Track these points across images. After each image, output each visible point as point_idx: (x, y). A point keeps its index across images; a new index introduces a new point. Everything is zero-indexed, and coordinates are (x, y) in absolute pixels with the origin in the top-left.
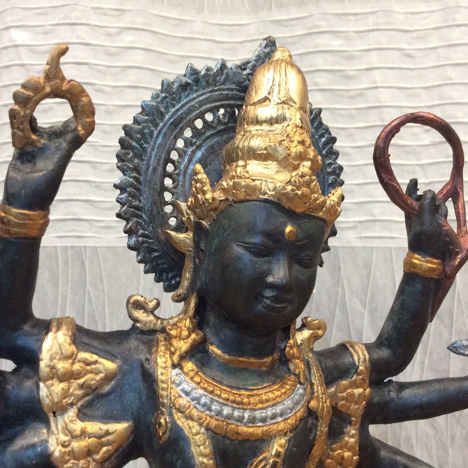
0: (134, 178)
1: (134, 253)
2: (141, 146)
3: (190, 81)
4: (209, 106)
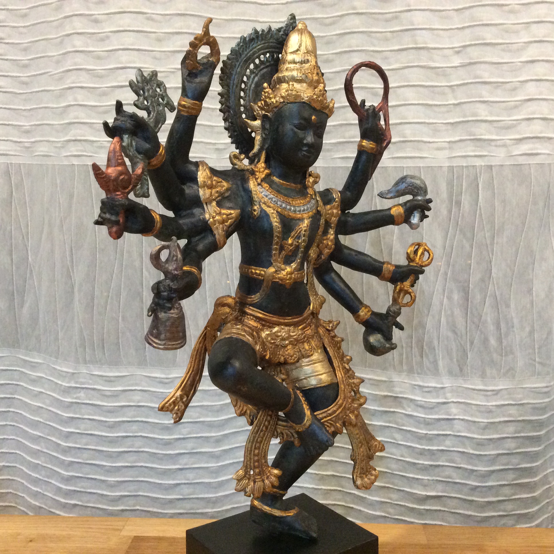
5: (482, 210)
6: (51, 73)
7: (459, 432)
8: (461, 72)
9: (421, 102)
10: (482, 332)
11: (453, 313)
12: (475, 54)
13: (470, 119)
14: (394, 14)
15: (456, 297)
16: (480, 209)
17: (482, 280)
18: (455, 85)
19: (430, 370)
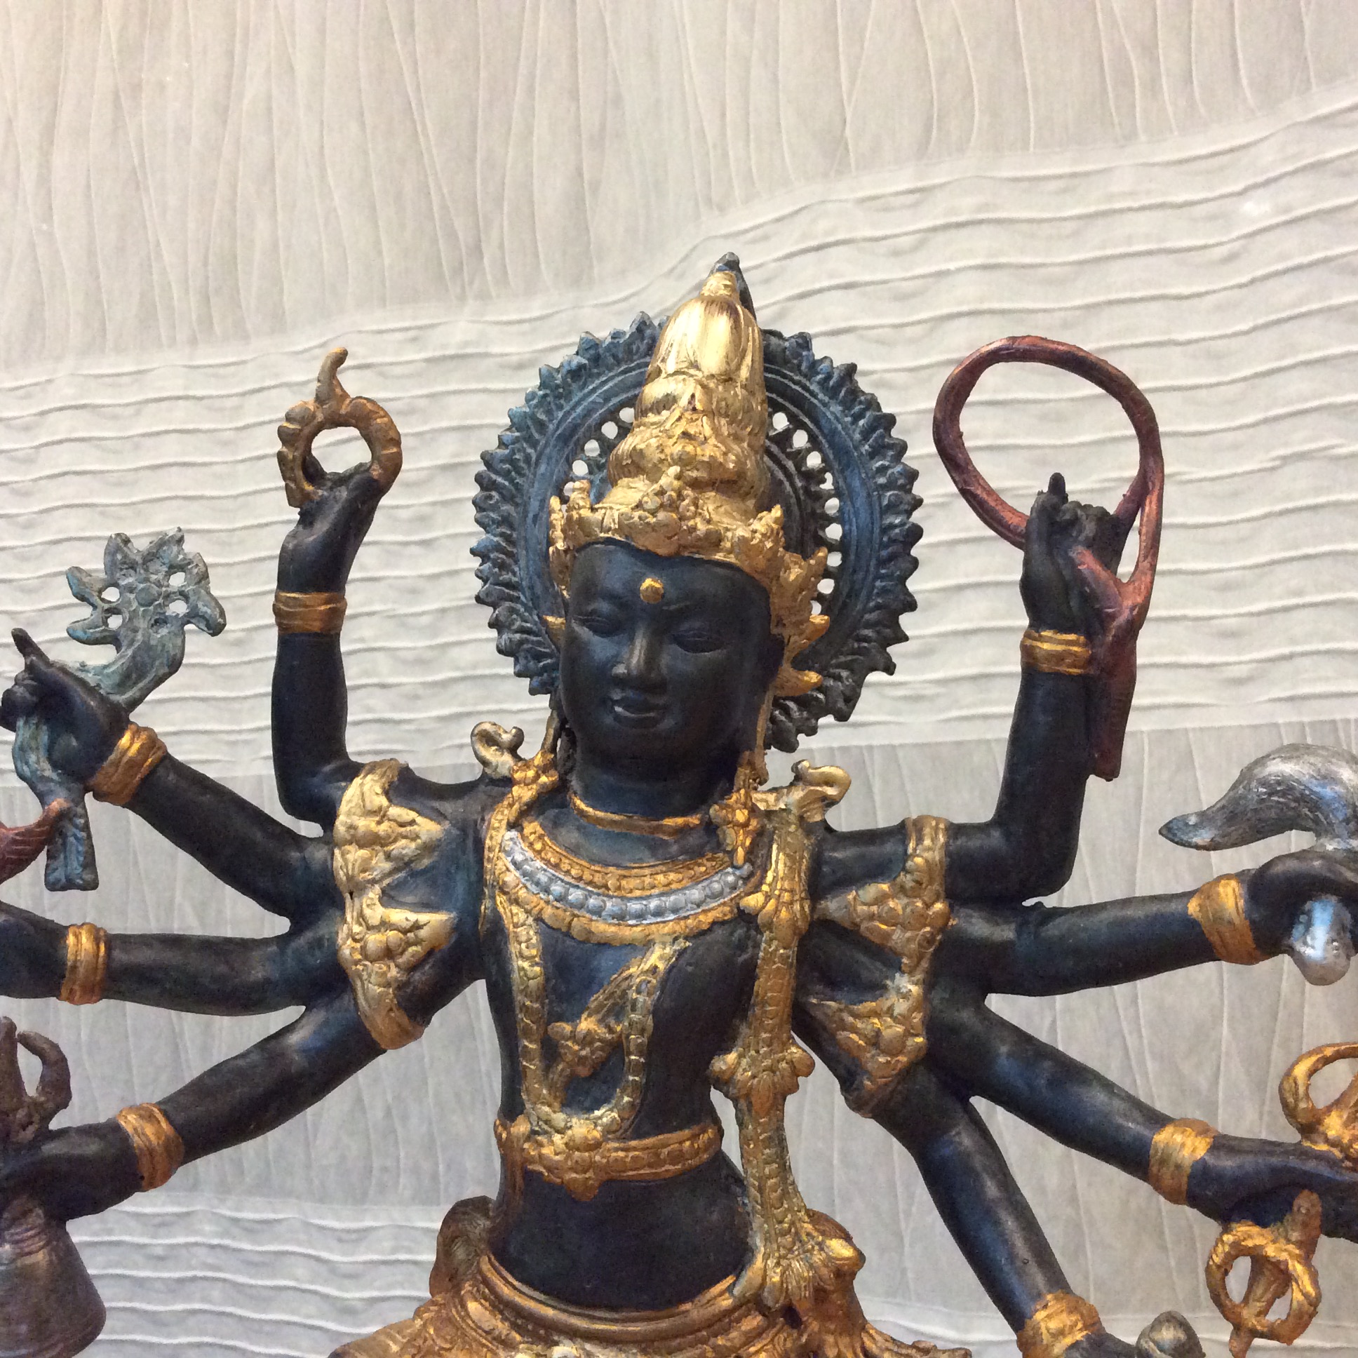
0: (502, 535)
1: (511, 660)
2: (512, 481)
3: (585, 361)
4: (624, 396)
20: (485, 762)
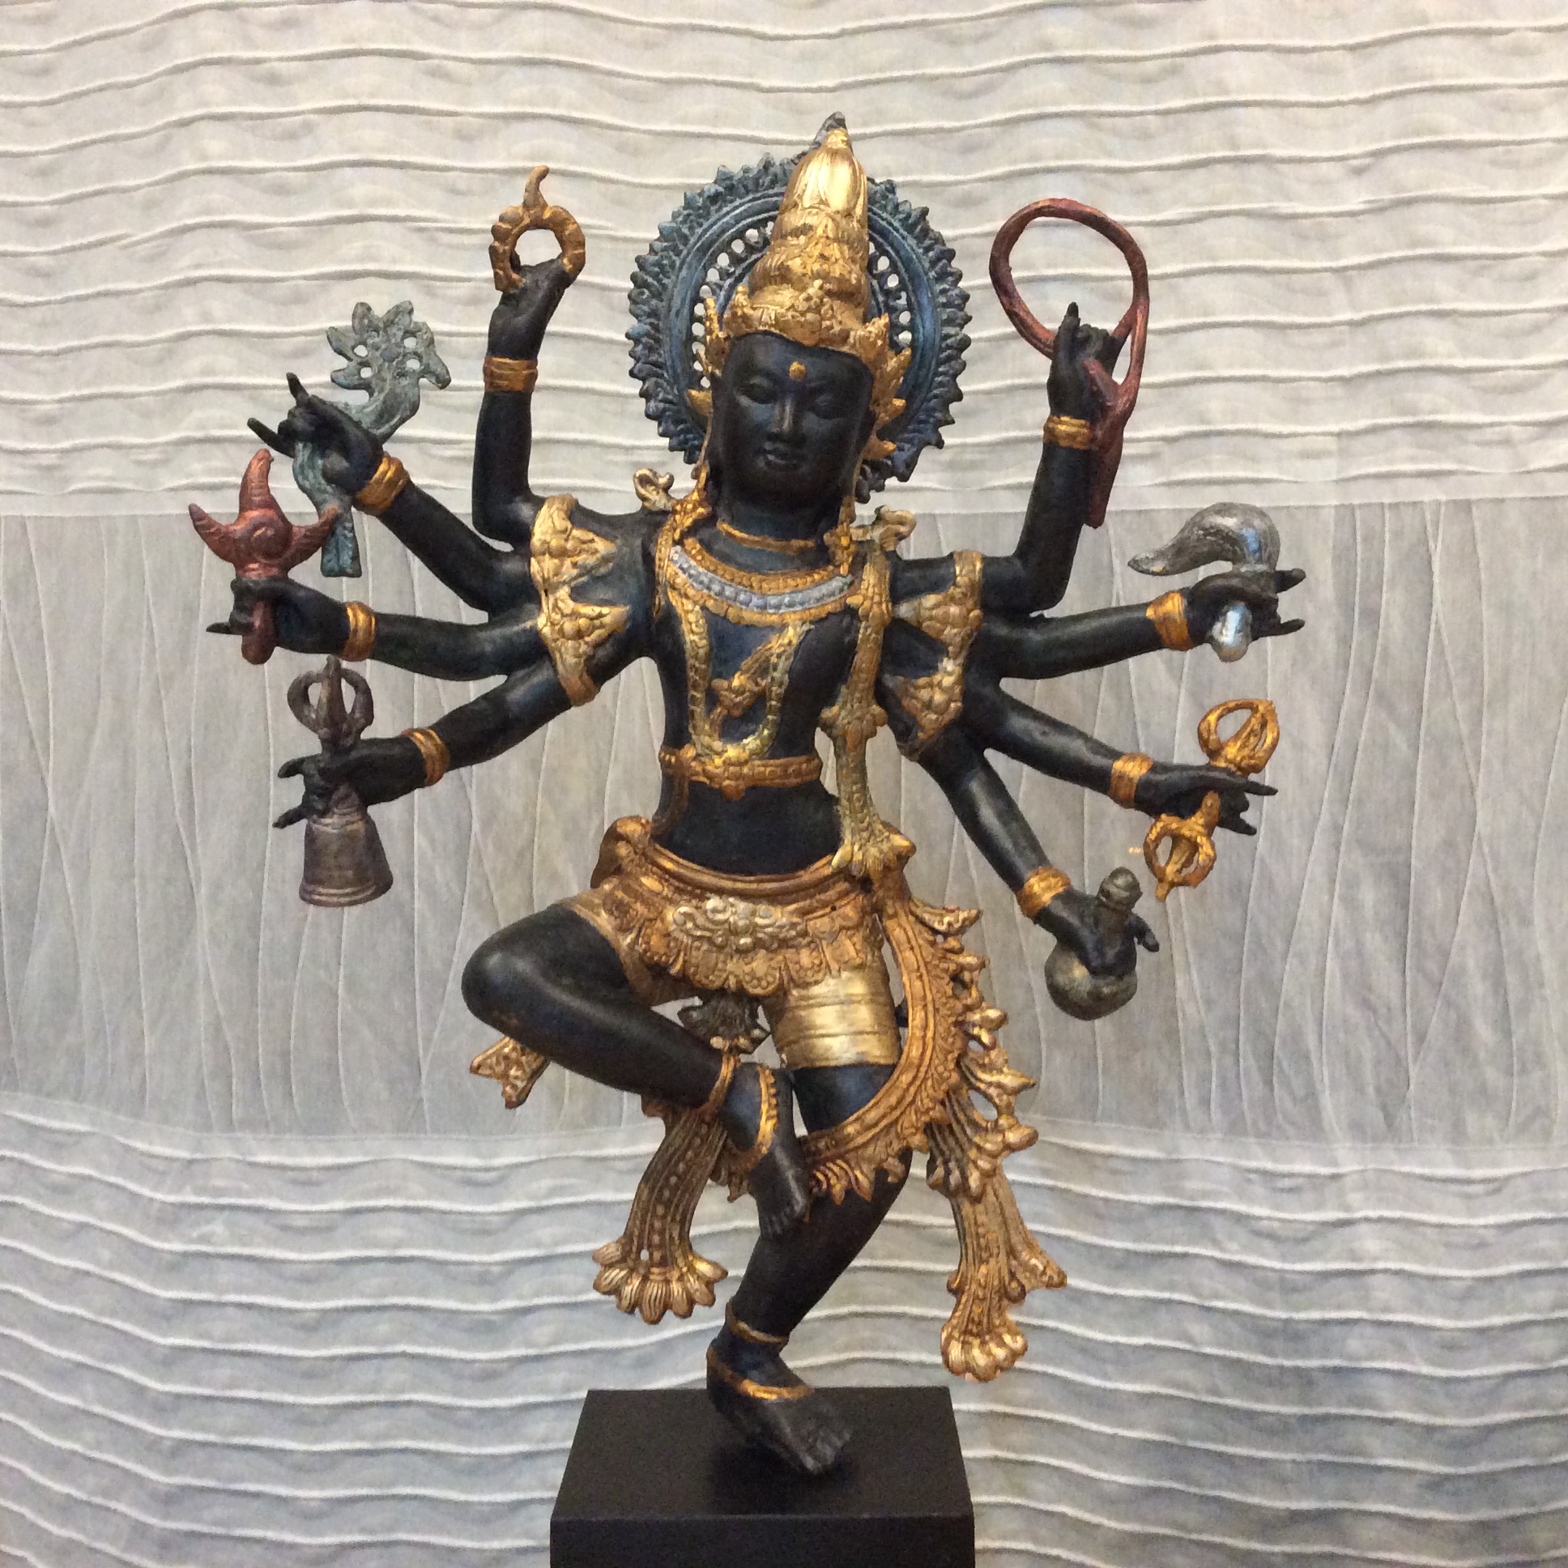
0: (651, 324)
1: (655, 423)
2: (659, 281)
3: (721, 189)
4: (751, 220)
5: (1444, 634)
6: (124, 242)
7: (1386, 1309)
8: (1371, 228)
9: (1252, 318)
10: (1449, 1004)
11: (1359, 943)
12: (1412, 175)
13: (1401, 364)
14: (1168, 61)
15: (1368, 895)
16: (1438, 631)
17: (1449, 844)
18: (1352, 268)
19: (1293, 1124)
20: (643, 499)
